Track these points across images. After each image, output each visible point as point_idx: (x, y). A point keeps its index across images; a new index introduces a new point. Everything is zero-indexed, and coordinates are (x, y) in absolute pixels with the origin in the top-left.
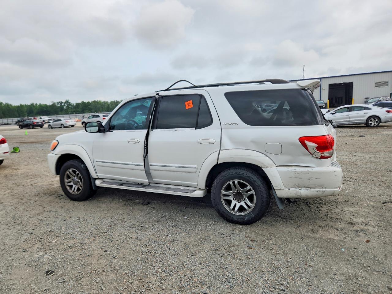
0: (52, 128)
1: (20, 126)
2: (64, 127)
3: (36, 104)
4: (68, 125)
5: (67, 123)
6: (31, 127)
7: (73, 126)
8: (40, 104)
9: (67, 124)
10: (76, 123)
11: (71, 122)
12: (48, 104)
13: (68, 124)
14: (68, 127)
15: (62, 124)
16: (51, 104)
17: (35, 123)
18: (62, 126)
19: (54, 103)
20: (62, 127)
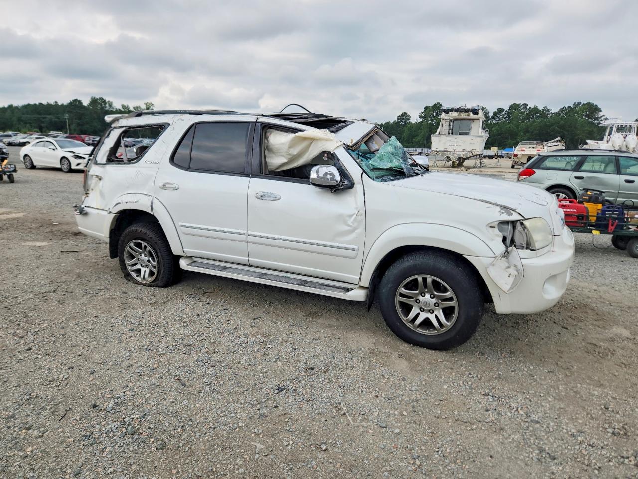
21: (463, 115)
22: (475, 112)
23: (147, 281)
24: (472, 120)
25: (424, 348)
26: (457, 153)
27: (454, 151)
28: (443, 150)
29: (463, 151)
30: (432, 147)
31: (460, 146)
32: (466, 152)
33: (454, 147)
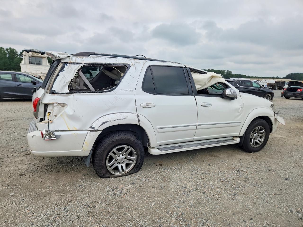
21: (35, 54)
22: (43, 54)
23: (126, 172)
24: (42, 58)
25: (251, 152)
26: (38, 74)
27: (36, 73)
28: (29, 72)
29: (41, 73)
30: (22, 70)
31: (39, 71)
32: (43, 74)
33: (36, 71)
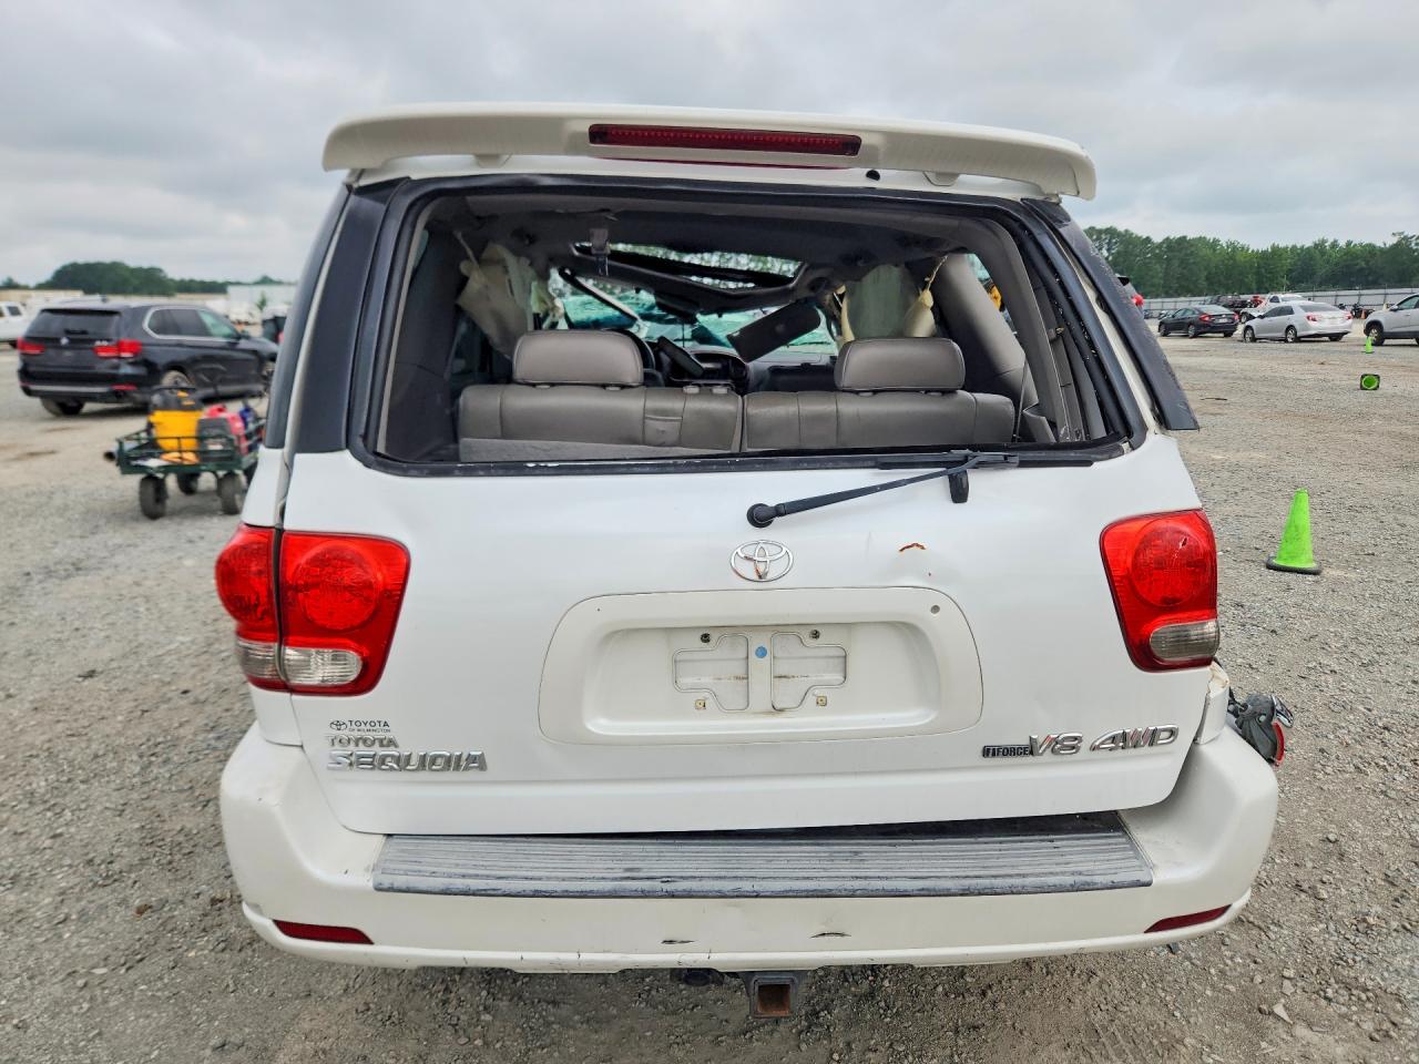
0: (1254, 340)
1: (1163, 327)
2: (1298, 340)
3: (1334, 245)
4: (1313, 332)
5: (1311, 323)
6: (1191, 333)
7: (1335, 337)
8: (1349, 243)
9: (1308, 328)
10: (1350, 326)
11: (1331, 318)
12: (1379, 244)
13: (1315, 328)
14: (1316, 338)
15: (1291, 327)
16: (1392, 241)
17: (1207, 319)
18: (1293, 336)
19: (1406, 238)
20: (1290, 340)
